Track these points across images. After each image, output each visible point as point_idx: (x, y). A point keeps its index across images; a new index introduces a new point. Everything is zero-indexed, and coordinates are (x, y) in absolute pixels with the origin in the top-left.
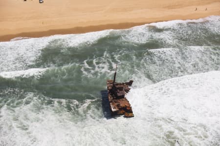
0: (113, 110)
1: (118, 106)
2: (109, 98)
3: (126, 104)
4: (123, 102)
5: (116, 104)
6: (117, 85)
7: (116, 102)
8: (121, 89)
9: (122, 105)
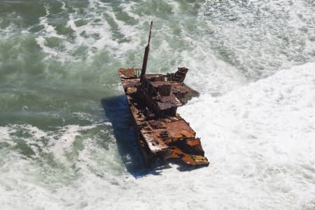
0: (153, 148)
1: (164, 136)
2: (136, 116)
3: (185, 132)
4: (176, 125)
5: (158, 132)
6: (153, 79)
7: (155, 127)
8: (165, 91)
9: (174, 134)
